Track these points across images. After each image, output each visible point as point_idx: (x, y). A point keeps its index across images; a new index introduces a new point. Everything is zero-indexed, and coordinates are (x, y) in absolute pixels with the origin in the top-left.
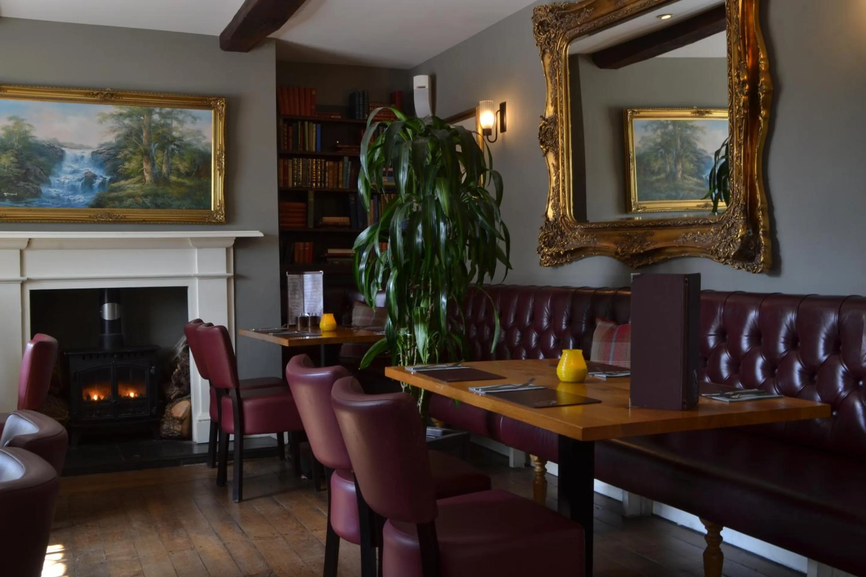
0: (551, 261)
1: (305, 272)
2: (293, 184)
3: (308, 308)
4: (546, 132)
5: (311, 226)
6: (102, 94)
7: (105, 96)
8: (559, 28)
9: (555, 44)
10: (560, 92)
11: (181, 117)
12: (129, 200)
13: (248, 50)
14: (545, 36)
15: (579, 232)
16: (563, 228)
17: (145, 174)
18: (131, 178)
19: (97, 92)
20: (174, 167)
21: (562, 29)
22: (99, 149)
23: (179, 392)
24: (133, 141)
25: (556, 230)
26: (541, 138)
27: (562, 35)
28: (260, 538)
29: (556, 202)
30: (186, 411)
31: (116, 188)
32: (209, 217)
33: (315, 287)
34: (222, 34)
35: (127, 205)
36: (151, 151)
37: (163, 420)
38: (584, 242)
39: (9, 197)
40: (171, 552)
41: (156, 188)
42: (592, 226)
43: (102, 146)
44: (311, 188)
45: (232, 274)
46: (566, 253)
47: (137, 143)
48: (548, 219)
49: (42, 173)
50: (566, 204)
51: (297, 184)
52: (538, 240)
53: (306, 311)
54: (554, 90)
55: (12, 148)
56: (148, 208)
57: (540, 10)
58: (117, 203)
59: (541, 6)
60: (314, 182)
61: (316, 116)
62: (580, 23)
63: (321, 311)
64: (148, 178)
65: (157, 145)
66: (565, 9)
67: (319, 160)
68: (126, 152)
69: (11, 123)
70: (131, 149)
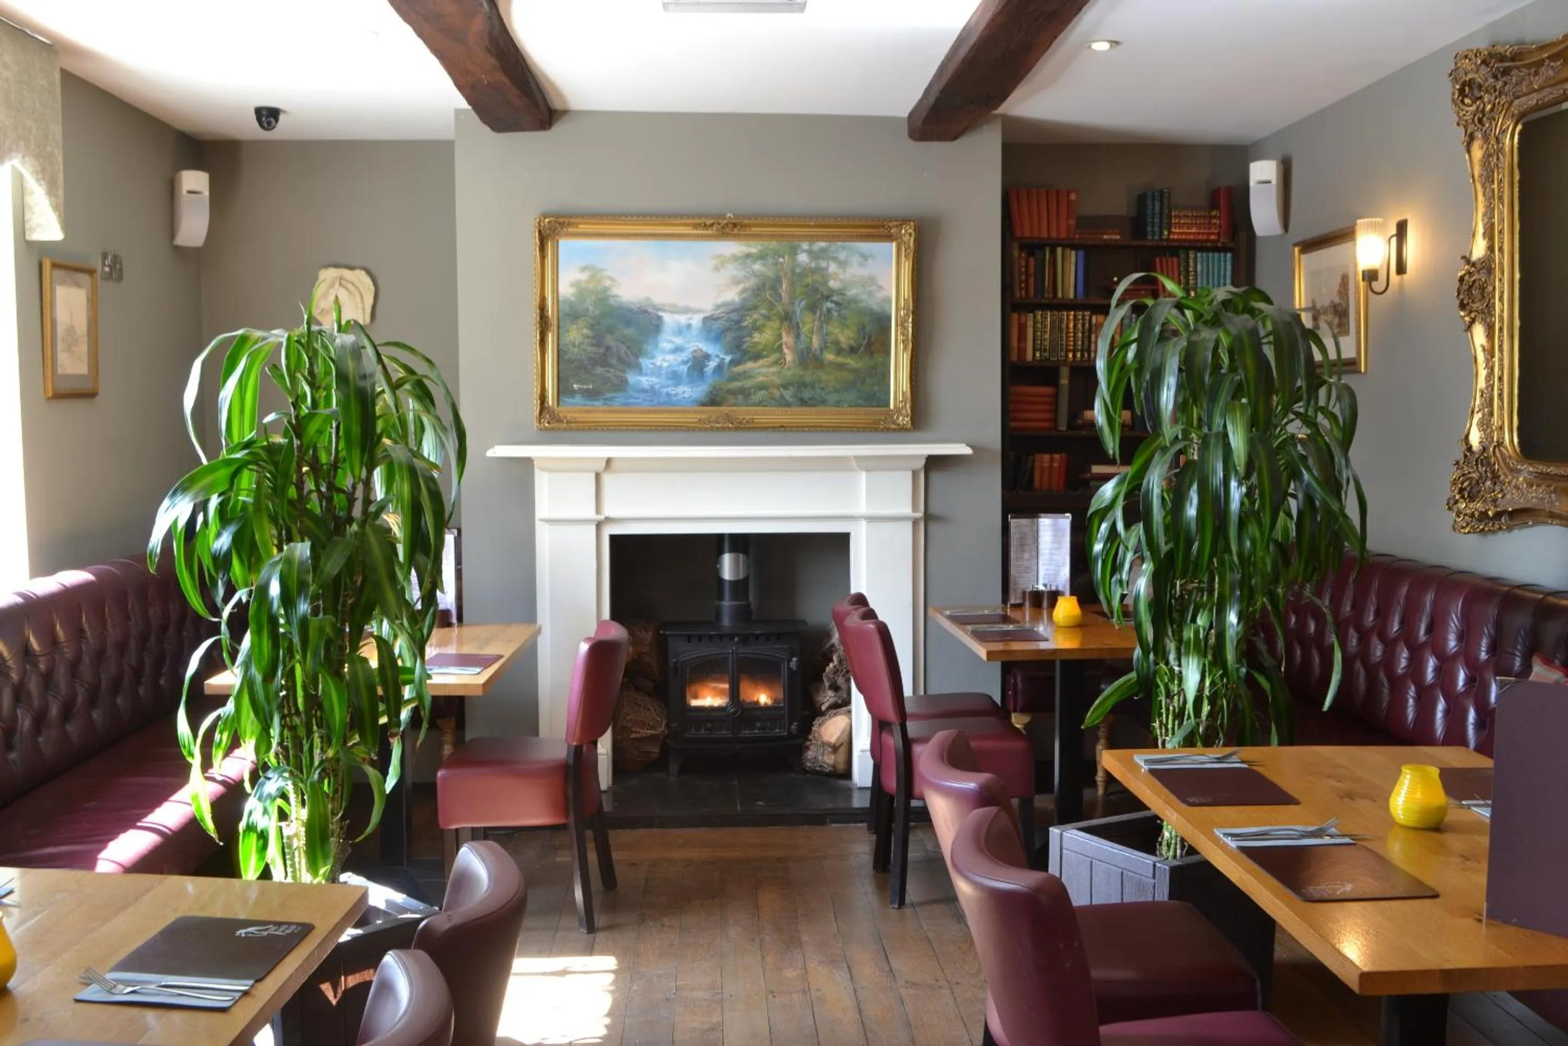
0: (1473, 524)
1: (1042, 515)
2: (1034, 355)
3: (1045, 575)
4: (1470, 287)
5: (1063, 427)
6: (719, 224)
7: (723, 227)
8: (1500, 93)
9: (1494, 123)
10: (1501, 213)
11: (842, 256)
12: (760, 392)
13: (954, 138)
14: (1473, 108)
15: (1525, 478)
16: (1496, 467)
17: (786, 351)
18: (763, 357)
19: (711, 222)
20: (830, 339)
21: (1506, 95)
22: (714, 312)
23: (836, 699)
24: (767, 299)
25: (1484, 469)
26: (1461, 297)
27: (1506, 106)
28: (914, 985)
29: (1486, 417)
30: (843, 732)
31: (739, 374)
32: (886, 419)
33: (1057, 539)
34: (911, 115)
35: (757, 401)
36: (795, 313)
37: (808, 743)
38: (1533, 498)
39: (581, 391)
40: (773, 992)
41: (801, 373)
42: (1549, 471)
43: (718, 307)
44: (1065, 362)
45: (920, 514)
46: (1498, 515)
47: (773, 301)
48: (1470, 448)
49: (629, 353)
50: (1503, 422)
51: (1040, 354)
52: (1449, 486)
53: (1041, 581)
54: (1488, 209)
55: (585, 315)
56: (788, 405)
57: (1466, 57)
58: (740, 397)
59: (1468, 50)
60: (1070, 351)
61: (1077, 236)
62: (1539, 86)
63: (1066, 581)
64: (789, 357)
65: (804, 303)
66: (1513, 59)
67: (1081, 313)
68: (755, 316)
69: (584, 277)
70: (763, 312)
